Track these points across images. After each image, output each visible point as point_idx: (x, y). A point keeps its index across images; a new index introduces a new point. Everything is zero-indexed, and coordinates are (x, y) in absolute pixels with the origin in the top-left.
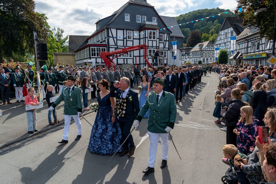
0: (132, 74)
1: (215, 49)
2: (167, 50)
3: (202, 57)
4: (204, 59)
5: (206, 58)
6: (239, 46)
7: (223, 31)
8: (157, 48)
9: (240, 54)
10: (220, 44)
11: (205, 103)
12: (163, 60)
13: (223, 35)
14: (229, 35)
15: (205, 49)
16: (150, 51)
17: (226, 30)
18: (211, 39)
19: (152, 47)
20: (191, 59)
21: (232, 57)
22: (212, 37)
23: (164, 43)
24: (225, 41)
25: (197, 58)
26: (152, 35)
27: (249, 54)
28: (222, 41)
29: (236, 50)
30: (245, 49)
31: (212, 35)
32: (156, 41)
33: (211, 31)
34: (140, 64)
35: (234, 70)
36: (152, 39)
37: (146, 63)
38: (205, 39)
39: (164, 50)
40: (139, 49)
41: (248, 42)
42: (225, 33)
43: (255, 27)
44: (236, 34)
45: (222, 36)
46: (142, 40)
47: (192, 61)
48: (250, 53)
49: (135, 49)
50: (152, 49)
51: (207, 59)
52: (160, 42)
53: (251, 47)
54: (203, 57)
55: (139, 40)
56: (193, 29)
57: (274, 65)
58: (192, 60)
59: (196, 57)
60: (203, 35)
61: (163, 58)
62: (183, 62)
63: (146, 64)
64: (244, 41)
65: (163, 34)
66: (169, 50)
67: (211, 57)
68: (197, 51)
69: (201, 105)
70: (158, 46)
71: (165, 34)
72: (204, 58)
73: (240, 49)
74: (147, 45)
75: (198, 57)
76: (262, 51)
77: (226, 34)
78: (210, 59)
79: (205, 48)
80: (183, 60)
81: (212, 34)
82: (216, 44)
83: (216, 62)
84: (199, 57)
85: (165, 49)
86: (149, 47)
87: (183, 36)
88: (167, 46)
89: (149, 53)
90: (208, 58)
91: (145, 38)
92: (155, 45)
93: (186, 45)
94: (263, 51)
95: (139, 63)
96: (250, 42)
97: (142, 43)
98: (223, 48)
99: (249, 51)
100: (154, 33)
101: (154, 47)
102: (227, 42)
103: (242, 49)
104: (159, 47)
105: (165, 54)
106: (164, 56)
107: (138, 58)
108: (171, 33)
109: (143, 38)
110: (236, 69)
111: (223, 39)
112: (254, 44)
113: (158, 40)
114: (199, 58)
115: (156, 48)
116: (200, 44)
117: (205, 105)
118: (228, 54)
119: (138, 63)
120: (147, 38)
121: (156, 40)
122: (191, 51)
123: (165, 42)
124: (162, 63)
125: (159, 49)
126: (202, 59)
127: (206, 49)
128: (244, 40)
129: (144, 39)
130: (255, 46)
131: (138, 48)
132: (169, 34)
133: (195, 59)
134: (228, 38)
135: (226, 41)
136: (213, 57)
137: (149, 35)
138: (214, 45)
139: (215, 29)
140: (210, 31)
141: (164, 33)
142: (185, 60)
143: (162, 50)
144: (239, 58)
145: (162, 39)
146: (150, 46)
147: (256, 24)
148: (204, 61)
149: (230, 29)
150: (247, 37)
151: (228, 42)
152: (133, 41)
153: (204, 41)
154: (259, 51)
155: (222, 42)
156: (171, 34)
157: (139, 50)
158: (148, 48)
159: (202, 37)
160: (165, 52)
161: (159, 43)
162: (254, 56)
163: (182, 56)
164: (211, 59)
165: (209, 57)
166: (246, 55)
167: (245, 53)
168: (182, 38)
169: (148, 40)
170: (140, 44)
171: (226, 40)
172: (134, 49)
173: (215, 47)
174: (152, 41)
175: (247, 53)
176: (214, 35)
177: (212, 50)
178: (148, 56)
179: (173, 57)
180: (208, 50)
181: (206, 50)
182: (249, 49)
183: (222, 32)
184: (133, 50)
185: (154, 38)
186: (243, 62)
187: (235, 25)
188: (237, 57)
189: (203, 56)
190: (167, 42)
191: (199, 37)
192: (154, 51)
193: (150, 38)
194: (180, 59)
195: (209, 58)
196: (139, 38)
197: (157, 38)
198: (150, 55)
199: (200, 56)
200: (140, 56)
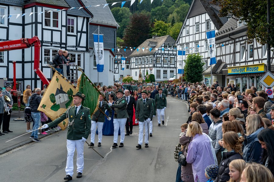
0: (7, 101)
1: (177, 52)
2: (84, 51)
3: (154, 67)
4: (160, 71)
5: (162, 70)
6: (221, 50)
7: (191, 19)
8: (62, 46)
9: (223, 65)
10: (187, 44)
11: (159, 160)
12: (75, 72)
13: (193, 26)
14: (203, 27)
15: (160, 52)
16: (47, 52)
17: (197, 17)
18: (171, 33)
19: (52, 43)
20: (133, 71)
21: (209, 70)
22: (174, 28)
23: (76, 36)
24: (197, 39)
25: (145, 68)
26: (52, 19)
27: (238, 65)
28: (191, 37)
29: (217, 56)
30: (231, 55)
31: (172, 25)
32: (61, 31)
33: (170, 16)
34: (23, 79)
35: (213, 97)
36: (51, 27)
37: (38, 77)
38: (160, 32)
39: (77, 51)
40: (23, 48)
41: (235, 43)
42: (196, 23)
43: (240, 21)
44: (216, 25)
45: (191, 28)
46: (28, 28)
47: (136, 75)
48: (240, 63)
49: (14, 46)
50: (51, 49)
51: (165, 72)
52: (68, 33)
53: (239, 52)
54: (157, 67)
55: (21, 27)
56: (137, 9)
57: (270, 88)
58: (136, 72)
59: (143, 66)
60: (156, 24)
61: (75, 68)
62: (117, 77)
63: (38, 79)
64: (229, 41)
65: (75, 18)
66: (87, 50)
67: (173, 68)
68: (145, 55)
69: (151, 164)
70: (64, 41)
71: (79, 18)
72: (158, 69)
73: (223, 55)
74: (40, 39)
75: (147, 66)
76: (259, 60)
77: (198, 24)
78: (171, 71)
79: (161, 50)
80: (117, 72)
81: (173, 22)
82: (181, 43)
83: (180, 79)
84: (149, 67)
85: (79, 49)
86: (44, 44)
87: (115, 23)
88: (83, 43)
89: (43, 56)
90: (166, 69)
91: (36, 23)
92: (56, 38)
93: (122, 41)
94: (261, 61)
95: (21, 77)
96: (238, 44)
97: (28, 36)
98: (192, 51)
99: (238, 60)
100: (56, 15)
101: (56, 43)
102: (199, 40)
103: (225, 55)
104: (66, 44)
105: (79, 59)
106: (76, 63)
107: (19, 66)
108: (92, 16)
109: (32, 23)
110: (215, 93)
111: (193, 34)
112: (244, 47)
113: (64, 29)
114: (148, 69)
115: (59, 45)
116: (151, 40)
117: (159, 164)
118: (203, 64)
119: (19, 76)
120: (40, 23)
121: (59, 28)
122: (134, 54)
123: (79, 34)
124: (72, 78)
125: (65, 48)
126: (154, 72)
127: (163, 52)
128: (228, 38)
129: (34, 25)
130: (247, 51)
131: (19, 45)
132: (88, 19)
133: (142, 70)
134: (201, 33)
135: (197, 37)
136: (176, 68)
137: (44, 18)
138: (176, 45)
139: (178, 12)
140: (168, 15)
141: (77, 16)
142: (121, 72)
143: (72, 51)
144: (221, 72)
145: (73, 27)
146: (48, 42)
147: (241, 15)
148: (159, 76)
149: (203, 16)
150: (233, 34)
151: (202, 40)
152: (8, 29)
153: (157, 36)
154: (253, 61)
155: (191, 40)
156: (90, 19)
157: (21, 50)
158: (42, 45)
159: (153, 27)
160: (79, 56)
161: (67, 35)
162: (245, 70)
163: (115, 63)
164: (173, 71)
165: (168, 67)
166: (233, 66)
167: (232, 64)
168: (115, 27)
169: (43, 29)
170: (23, 36)
171: (197, 35)
172: (11, 46)
173: (179, 48)
174: (52, 30)
175: (235, 63)
176: (176, 24)
177: (173, 54)
178: (41, 62)
179: (95, 66)
180: (165, 54)
181: (163, 54)
182: (238, 55)
183: (191, 22)
184: (8, 50)
185: (56, 24)
186: (228, 80)
187: (212, 9)
188: (219, 71)
189: (158, 65)
190: (84, 36)
191: (147, 27)
192: (56, 51)
193: (46, 25)
194: (110, 71)
195: (169, 70)
196: (21, 23)
197: (62, 26)
198: (47, 60)
199: (151, 66)
200: (23, 62)
